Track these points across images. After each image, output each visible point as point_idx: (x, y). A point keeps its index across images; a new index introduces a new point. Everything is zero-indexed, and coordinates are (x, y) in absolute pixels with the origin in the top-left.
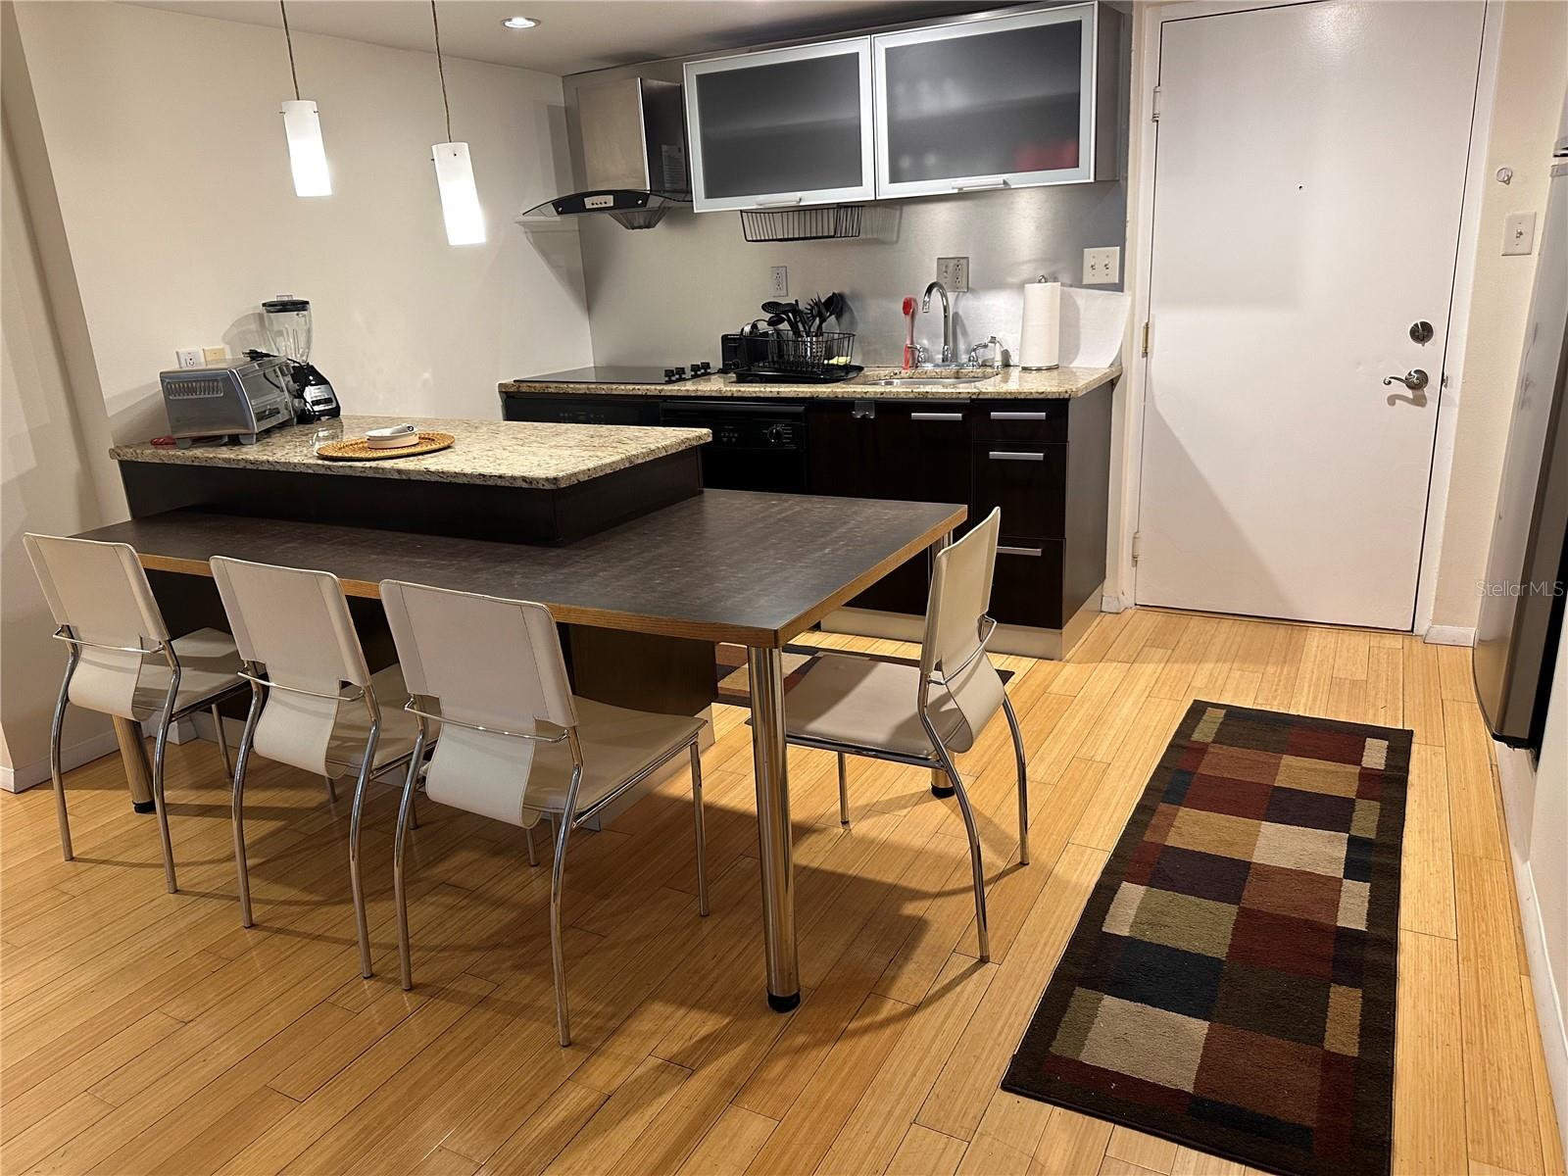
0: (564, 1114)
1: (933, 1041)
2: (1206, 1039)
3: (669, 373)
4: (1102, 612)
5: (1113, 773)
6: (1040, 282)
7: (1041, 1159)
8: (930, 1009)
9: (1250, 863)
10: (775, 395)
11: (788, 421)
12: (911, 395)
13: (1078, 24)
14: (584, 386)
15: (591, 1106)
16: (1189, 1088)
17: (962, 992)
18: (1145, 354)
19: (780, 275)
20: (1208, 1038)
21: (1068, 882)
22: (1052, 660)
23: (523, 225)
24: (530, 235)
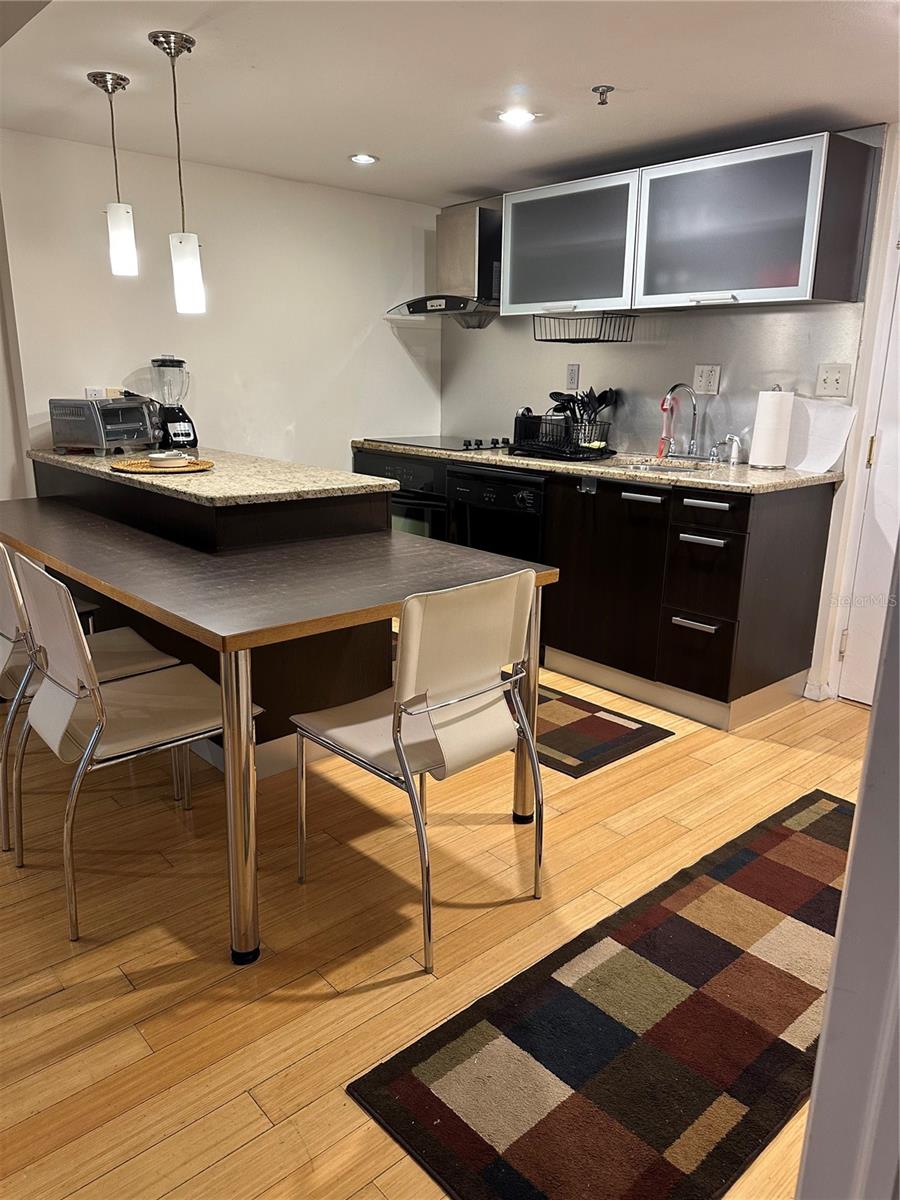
0: (23, 992)
1: (327, 1026)
2: (558, 1107)
3: (467, 444)
4: (803, 697)
5: (687, 840)
6: (774, 390)
7: (315, 1165)
8: (347, 999)
9: (743, 952)
10: (524, 466)
11: (533, 489)
12: (624, 477)
13: (809, 154)
14: (402, 447)
15: (46, 992)
16: (501, 1149)
17: (387, 992)
18: (869, 464)
19: (574, 373)
20: (563, 1106)
21: (560, 923)
22: (719, 729)
23: (391, 323)
24: (395, 329)
